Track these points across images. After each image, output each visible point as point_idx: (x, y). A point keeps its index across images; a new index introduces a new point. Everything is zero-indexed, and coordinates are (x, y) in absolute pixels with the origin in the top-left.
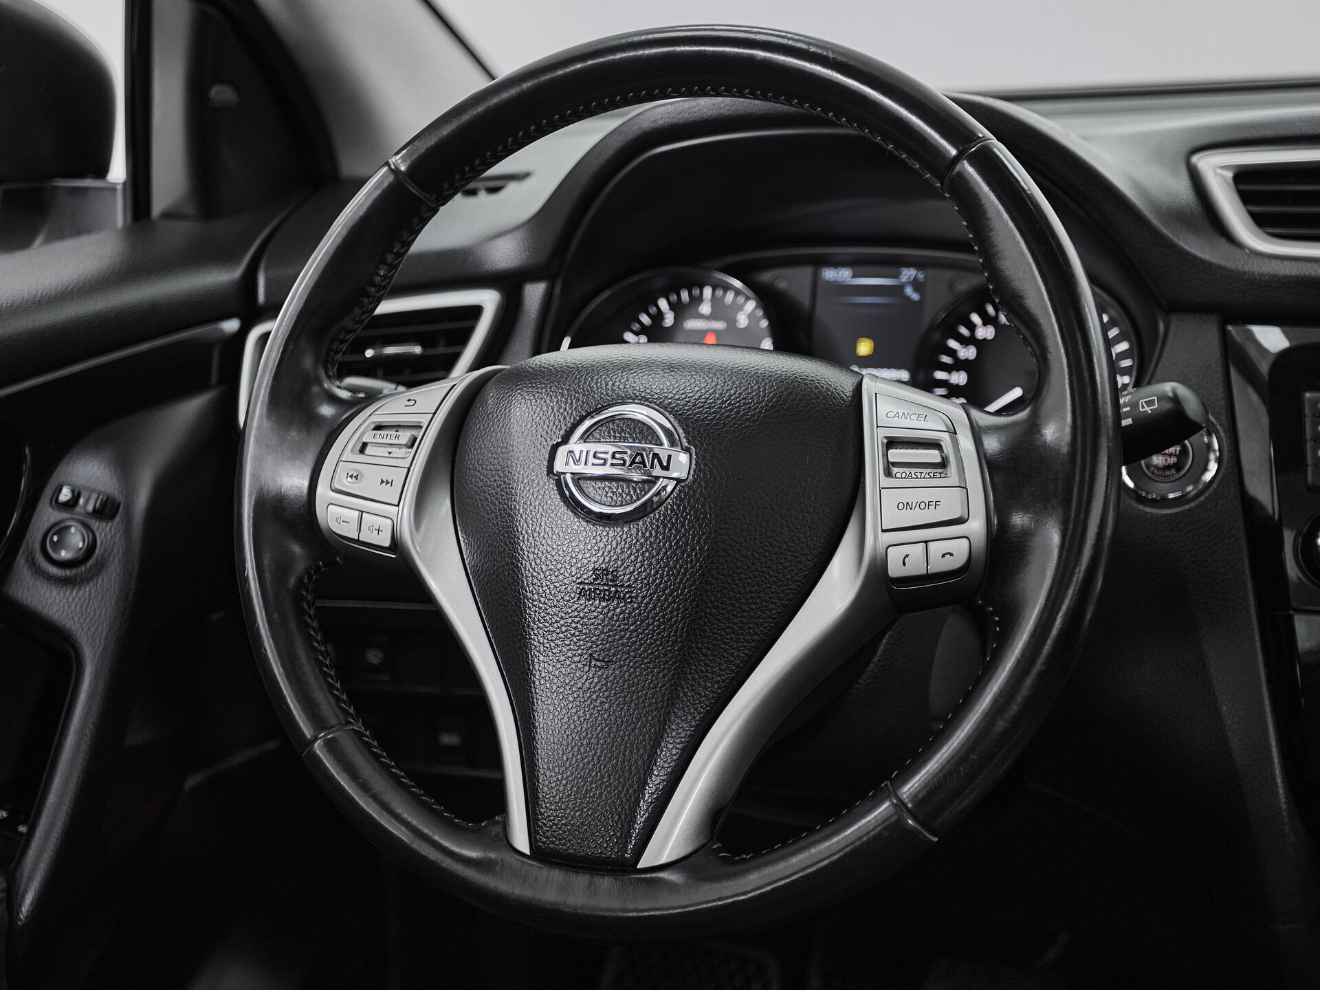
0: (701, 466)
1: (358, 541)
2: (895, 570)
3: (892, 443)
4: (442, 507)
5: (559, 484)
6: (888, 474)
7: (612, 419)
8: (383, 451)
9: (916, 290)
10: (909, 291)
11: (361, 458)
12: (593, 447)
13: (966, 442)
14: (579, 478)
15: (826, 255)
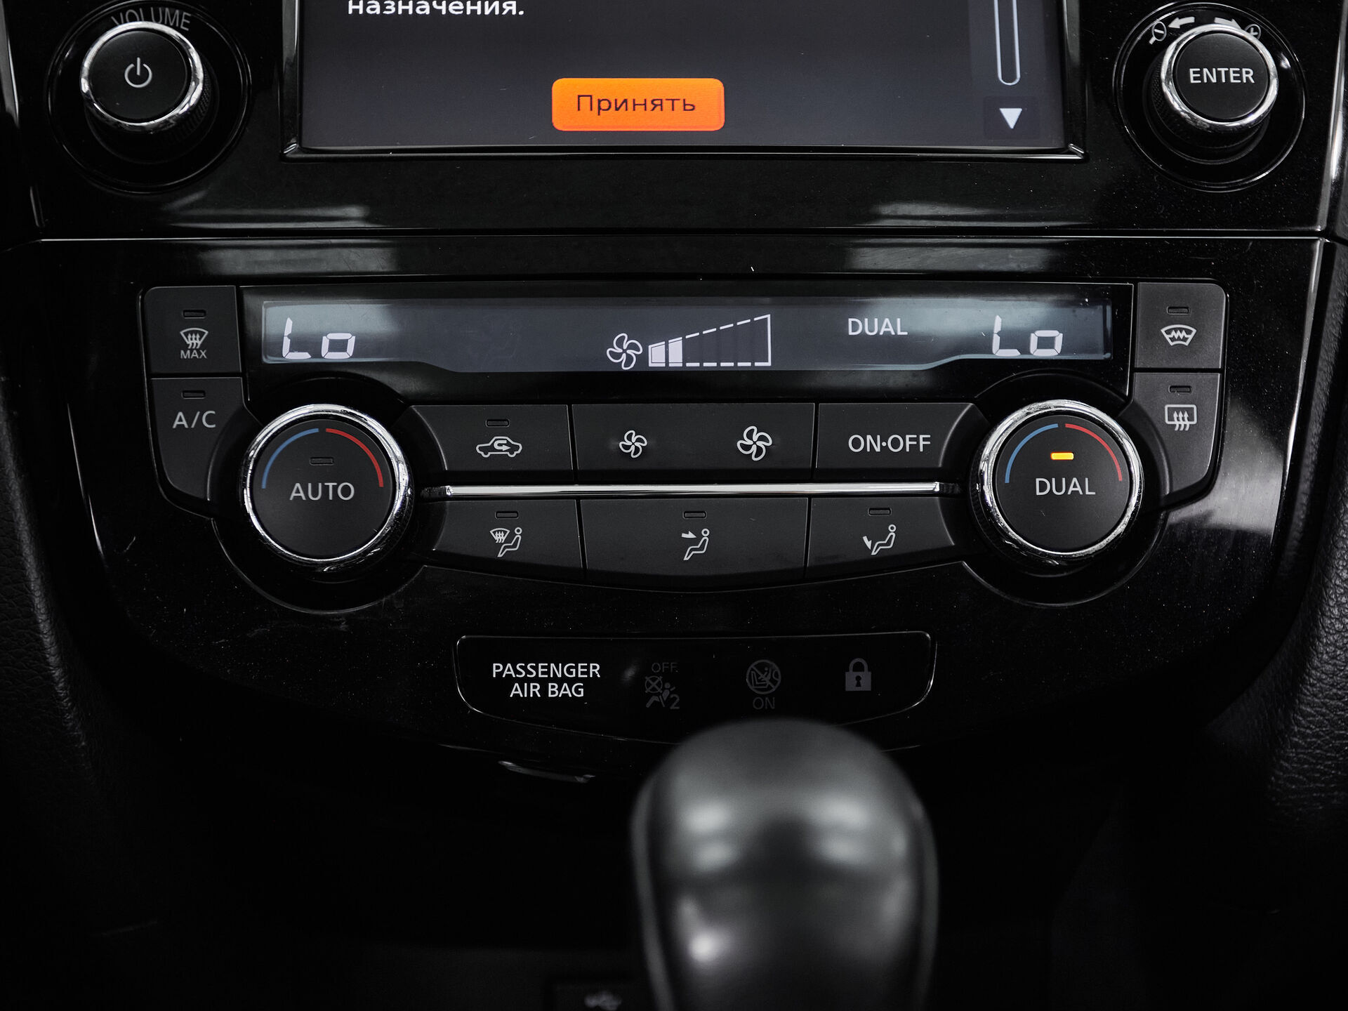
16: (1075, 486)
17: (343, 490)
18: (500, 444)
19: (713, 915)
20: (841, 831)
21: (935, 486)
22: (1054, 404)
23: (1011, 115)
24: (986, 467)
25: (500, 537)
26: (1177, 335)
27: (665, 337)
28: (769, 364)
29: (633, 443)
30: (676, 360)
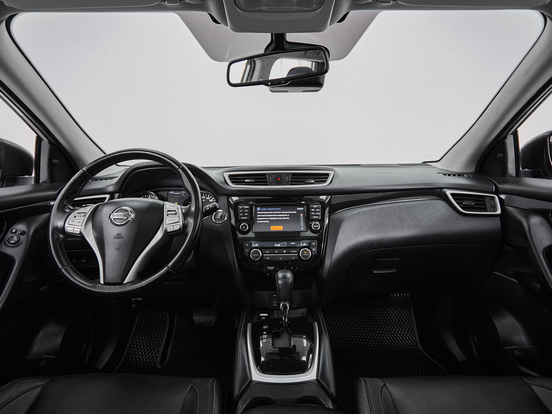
0: (136, 216)
1: (73, 233)
2: (168, 231)
3: (168, 211)
4: (90, 226)
5: (111, 220)
6: (168, 216)
7: (121, 209)
8: (79, 217)
9: (184, 195)
10: (183, 195)
11: (75, 218)
12: (117, 214)
13: (180, 211)
14: (114, 219)
15: (170, 189)
16: (306, 254)
17: (257, 255)
18: (267, 252)
19: (280, 280)
20: (288, 275)
21: (297, 254)
22: (305, 249)
23: (302, 228)
24: (300, 253)
25: (267, 258)
26: (314, 244)
27: (279, 244)
28: (286, 246)
29: (276, 252)
30: (279, 246)
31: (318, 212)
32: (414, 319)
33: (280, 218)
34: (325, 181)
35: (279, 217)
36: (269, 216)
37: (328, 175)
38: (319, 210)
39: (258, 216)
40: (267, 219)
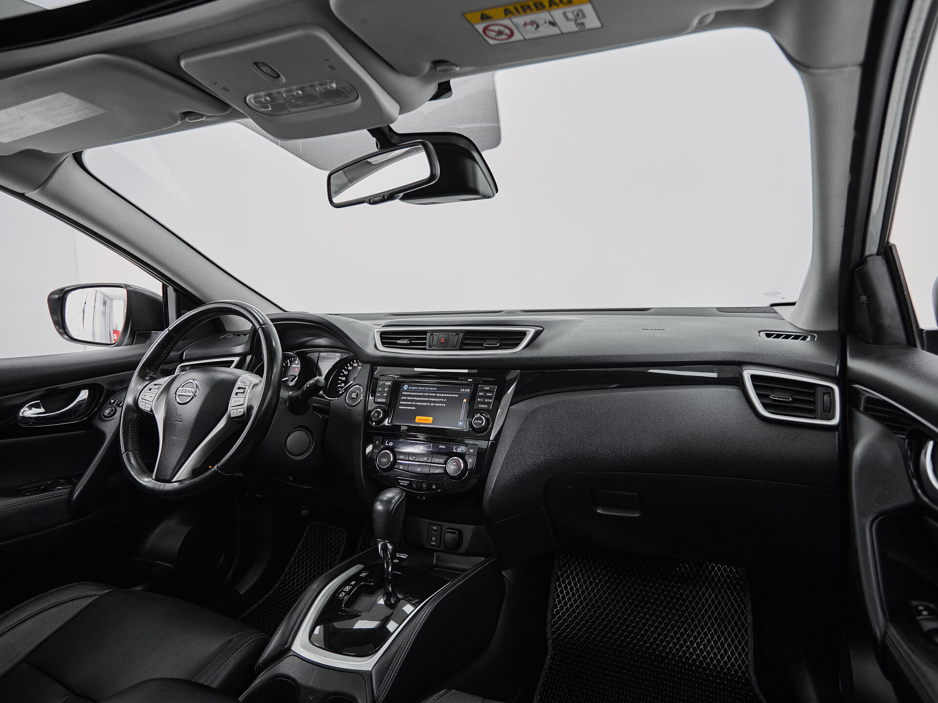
0: (201, 393)
1: (144, 410)
2: (233, 416)
3: (238, 389)
4: (163, 402)
5: (176, 397)
6: (236, 395)
7: (188, 382)
8: (154, 390)
11: (150, 391)
12: (182, 388)
13: (250, 389)
14: (179, 395)
15: (320, 350)
16: (455, 467)
18: (402, 457)
21: (443, 466)
22: (455, 457)
23: (461, 423)
24: (447, 464)
25: (401, 467)
26: (471, 451)
31: (490, 397)
32: (750, 618)
33: (432, 404)
34: (517, 345)
35: (431, 402)
36: (418, 399)
37: (524, 334)
38: (491, 395)
39: (402, 398)
40: (414, 403)
